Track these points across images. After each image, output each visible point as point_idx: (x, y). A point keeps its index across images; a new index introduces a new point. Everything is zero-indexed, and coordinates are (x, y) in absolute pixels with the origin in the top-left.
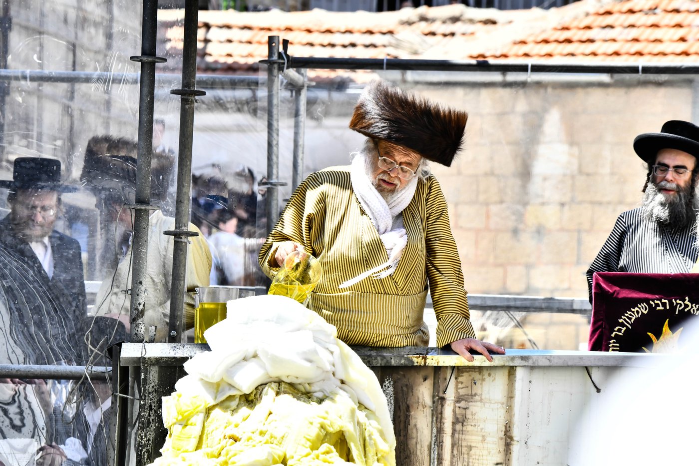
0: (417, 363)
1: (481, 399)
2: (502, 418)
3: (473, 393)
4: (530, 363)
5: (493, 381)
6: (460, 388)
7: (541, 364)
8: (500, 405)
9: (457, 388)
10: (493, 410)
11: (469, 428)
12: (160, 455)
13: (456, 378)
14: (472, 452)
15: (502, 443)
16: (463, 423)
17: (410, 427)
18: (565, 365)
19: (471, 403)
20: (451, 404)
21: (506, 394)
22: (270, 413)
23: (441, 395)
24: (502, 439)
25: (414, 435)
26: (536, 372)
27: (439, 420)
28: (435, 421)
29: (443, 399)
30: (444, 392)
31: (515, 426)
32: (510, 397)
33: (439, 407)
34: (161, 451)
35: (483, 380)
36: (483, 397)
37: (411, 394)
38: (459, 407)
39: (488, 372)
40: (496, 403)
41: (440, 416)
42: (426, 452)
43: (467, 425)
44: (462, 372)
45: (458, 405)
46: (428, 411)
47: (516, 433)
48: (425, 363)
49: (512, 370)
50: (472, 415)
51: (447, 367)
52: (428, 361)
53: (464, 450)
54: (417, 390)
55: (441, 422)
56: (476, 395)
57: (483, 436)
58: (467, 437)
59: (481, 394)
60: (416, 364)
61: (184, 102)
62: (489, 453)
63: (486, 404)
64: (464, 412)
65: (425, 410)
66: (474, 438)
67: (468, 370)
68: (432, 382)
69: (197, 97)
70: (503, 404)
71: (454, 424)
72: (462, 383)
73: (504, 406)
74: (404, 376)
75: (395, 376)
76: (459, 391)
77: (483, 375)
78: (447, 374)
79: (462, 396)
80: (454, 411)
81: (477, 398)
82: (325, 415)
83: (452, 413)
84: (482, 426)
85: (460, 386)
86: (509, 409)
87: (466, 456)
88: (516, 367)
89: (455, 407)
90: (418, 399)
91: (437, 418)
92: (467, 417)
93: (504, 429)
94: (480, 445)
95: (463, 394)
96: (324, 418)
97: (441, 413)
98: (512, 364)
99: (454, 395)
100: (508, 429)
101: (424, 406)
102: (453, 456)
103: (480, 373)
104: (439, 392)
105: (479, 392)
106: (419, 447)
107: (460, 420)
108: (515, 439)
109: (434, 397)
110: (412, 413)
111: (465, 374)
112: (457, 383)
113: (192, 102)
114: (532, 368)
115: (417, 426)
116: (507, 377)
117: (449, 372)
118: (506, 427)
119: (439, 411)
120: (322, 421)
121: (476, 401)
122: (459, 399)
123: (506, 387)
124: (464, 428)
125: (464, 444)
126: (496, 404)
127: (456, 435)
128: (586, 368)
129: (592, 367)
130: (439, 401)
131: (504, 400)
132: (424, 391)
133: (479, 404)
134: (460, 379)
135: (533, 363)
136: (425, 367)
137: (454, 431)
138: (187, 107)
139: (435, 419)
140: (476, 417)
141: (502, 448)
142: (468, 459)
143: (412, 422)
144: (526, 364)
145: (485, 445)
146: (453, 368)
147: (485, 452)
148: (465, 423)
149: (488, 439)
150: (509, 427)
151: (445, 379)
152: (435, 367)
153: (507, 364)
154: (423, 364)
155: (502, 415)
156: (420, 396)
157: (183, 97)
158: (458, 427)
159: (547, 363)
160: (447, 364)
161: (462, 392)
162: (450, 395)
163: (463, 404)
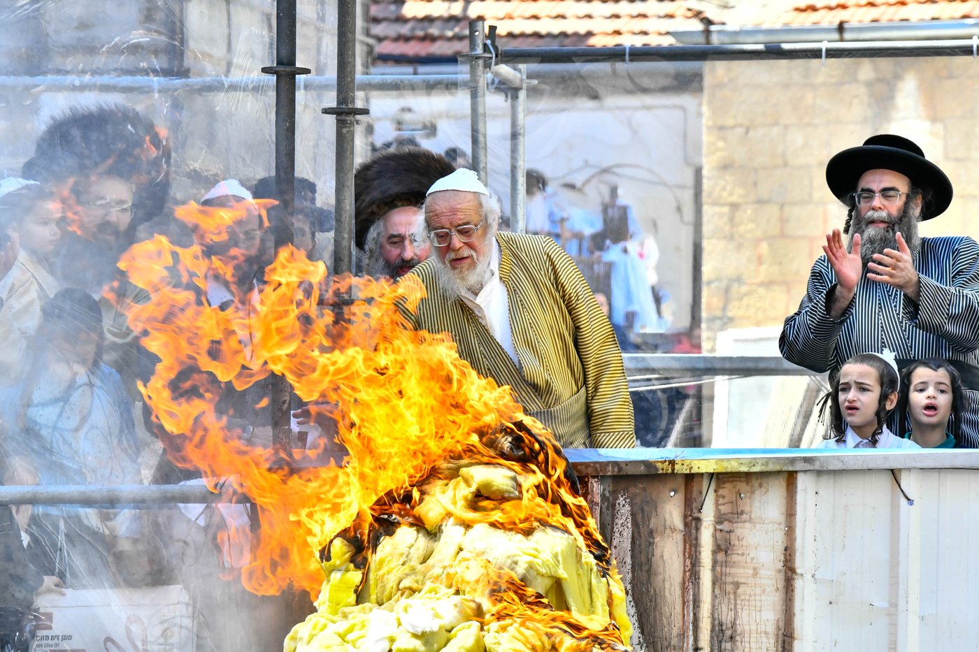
0: (663, 469)
1: (751, 518)
2: (780, 543)
3: (739, 510)
4: (817, 466)
5: (766, 493)
6: (721, 504)
7: (831, 468)
8: (776, 526)
9: (717, 505)
10: (766, 533)
11: (735, 558)
12: (314, 610)
13: (716, 491)
14: (740, 591)
15: (781, 577)
16: (726, 552)
17: (654, 559)
18: (865, 467)
19: (735, 525)
20: (709, 525)
21: (783, 509)
22: (461, 549)
23: (696, 515)
24: (780, 571)
25: (660, 570)
26: (824, 478)
27: (693, 549)
28: (688, 550)
29: (698, 520)
30: (700, 511)
31: (797, 554)
32: (790, 514)
33: (694, 531)
34: (315, 604)
35: (753, 492)
36: (753, 516)
37: (654, 513)
38: (721, 530)
39: (759, 481)
40: (770, 522)
41: (694, 542)
42: (678, 592)
43: (733, 554)
44: (724, 483)
45: (719, 527)
46: (679, 537)
47: (800, 564)
48: (673, 469)
49: (791, 477)
50: (739, 540)
51: (702, 474)
52: (677, 467)
53: (729, 588)
54: (662, 508)
55: (696, 552)
56: (742, 512)
57: (755, 569)
58: (733, 570)
59: (751, 512)
60: (660, 472)
61: (341, 124)
62: (764, 591)
63: (757, 525)
64: (728, 536)
65: (674, 535)
66: (741, 571)
67: (731, 479)
68: (683, 497)
69: (358, 117)
70: (780, 524)
71: (714, 553)
72: (724, 497)
73: (782, 527)
74: (644, 489)
75: (632, 490)
76: (720, 507)
77: (752, 486)
78: (702, 485)
79: (724, 514)
80: (714, 536)
81: (744, 516)
82: (535, 553)
83: (712, 538)
84: (752, 555)
85: (721, 501)
86: (790, 531)
87: (732, 596)
88: (796, 472)
89: (716, 530)
90: (665, 520)
91: (690, 545)
92: (732, 543)
93: (782, 558)
94: (750, 581)
95: (726, 512)
96: (534, 557)
97: (697, 539)
98: (791, 469)
99: (713, 514)
100: (788, 557)
101: (673, 530)
102: (714, 597)
103: (748, 483)
104: (692, 511)
105: (747, 509)
106: (667, 585)
107: (723, 547)
108: (798, 571)
109: (685, 517)
110: (657, 540)
111: (728, 485)
112: (717, 497)
113: (352, 124)
114: (819, 473)
115: (665, 557)
116: (785, 487)
117: (705, 483)
118: (785, 555)
119: (693, 537)
120: (531, 559)
121: (744, 522)
122: (720, 519)
123: (784, 501)
124: (729, 559)
125: (729, 579)
126: (771, 525)
127: (719, 569)
128: (892, 471)
129: (900, 470)
130: (692, 522)
131: (782, 519)
132: (672, 510)
133: (747, 525)
134: (721, 492)
135: (822, 466)
136: (673, 474)
137: (715, 563)
138: (344, 130)
139: (687, 547)
140: (744, 543)
141: (781, 584)
142: (735, 600)
143: (657, 552)
144: (811, 468)
145: (758, 581)
146: (711, 475)
147: (758, 591)
148: (729, 552)
149: (762, 572)
150: (790, 555)
151: (701, 493)
152: (686, 475)
153: (785, 468)
154: (670, 471)
155: (779, 539)
156: (667, 516)
157: (339, 117)
158: (721, 556)
159: (840, 466)
160: (704, 471)
161: (724, 509)
162: (708, 514)
163: (726, 526)
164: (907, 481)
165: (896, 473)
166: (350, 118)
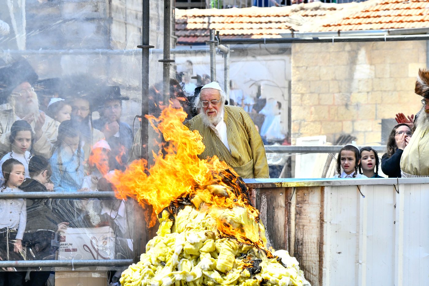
1: (308, 203)
3: (304, 200)
4: (331, 184)
5: (313, 194)
7: (336, 185)
9: (297, 198)
10: (314, 208)
11: (303, 216)
12: (156, 235)
13: (296, 193)
14: (305, 228)
15: (319, 223)
17: (275, 217)
18: (348, 185)
19: (303, 205)
20: (294, 205)
21: (320, 200)
22: (207, 214)
23: (289, 201)
24: (318, 221)
25: (277, 221)
26: (334, 188)
28: (286, 214)
29: (290, 203)
30: (290, 200)
31: (325, 215)
32: (322, 201)
33: (288, 207)
34: (157, 233)
35: (309, 193)
36: (309, 202)
37: (275, 201)
39: (311, 190)
42: (283, 228)
45: (297, 206)
46: (283, 209)
47: (326, 218)
48: (281, 186)
49: (322, 188)
50: (304, 210)
51: (291, 187)
52: (282, 185)
53: (301, 227)
54: (278, 199)
55: (289, 214)
56: (305, 201)
57: (310, 220)
58: (302, 221)
60: (277, 186)
61: (165, 65)
62: (313, 228)
63: (311, 205)
64: (300, 208)
66: (305, 221)
67: (302, 189)
68: (285, 195)
69: (171, 63)
70: (318, 204)
71: (296, 215)
72: (299, 195)
73: (319, 205)
74: (271, 193)
75: (267, 193)
77: (309, 191)
79: (299, 201)
80: (296, 209)
82: (233, 215)
84: (309, 215)
85: (298, 197)
86: (322, 207)
87: (302, 230)
88: (324, 186)
89: (296, 207)
91: (287, 212)
92: (302, 211)
93: (319, 216)
94: (308, 224)
96: (233, 216)
97: (289, 210)
98: (322, 185)
99: (295, 201)
101: (281, 207)
102: (296, 230)
103: (307, 190)
104: (288, 200)
105: (307, 199)
106: (279, 226)
107: (299, 213)
108: (325, 221)
109: (286, 202)
110: (276, 210)
111: (300, 191)
112: (297, 195)
113: (169, 65)
114: (332, 187)
115: (279, 216)
116: (320, 192)
117: (292, 190)
118: (320, 215)
119: (288, 209)
120: (232, 217)
122: (298, 203)
123: (320, 197)
124: (301, 217)
125: (301, 224)
126: (315, 205)
127: (297, 220)
128: (357, 186)
129: (360, 185)
130: (288, 204)
132: (281, 200)
133: (307, 205)
134: (298, 194)
135: (333, 184)
136: (281, 187)
137: (296, 218)
138: (166, 68)
140: (306, 211)
141: (319, 225)
142: (303, 231)
143: (276, 215)
144: (329, 185)
145: (311, 224)
146: (295, 188)
147: (311, 228)
148: (301, 214)
149: (312, 221)
150: (322, 215)
151: (291, 194)
152: (286, 188)
153: (320, 185)
154: (280, 186)
155: (318, 210)
156: (279, 202)
157: (164, 63)
158: (298, 216)
159: (339, 184)
160: (292, 186)
161: (299, 199)
162: (293, 201)
163: (300, 205)
164: (363, 190)
165: (359, 186)
166: (168, 63)
